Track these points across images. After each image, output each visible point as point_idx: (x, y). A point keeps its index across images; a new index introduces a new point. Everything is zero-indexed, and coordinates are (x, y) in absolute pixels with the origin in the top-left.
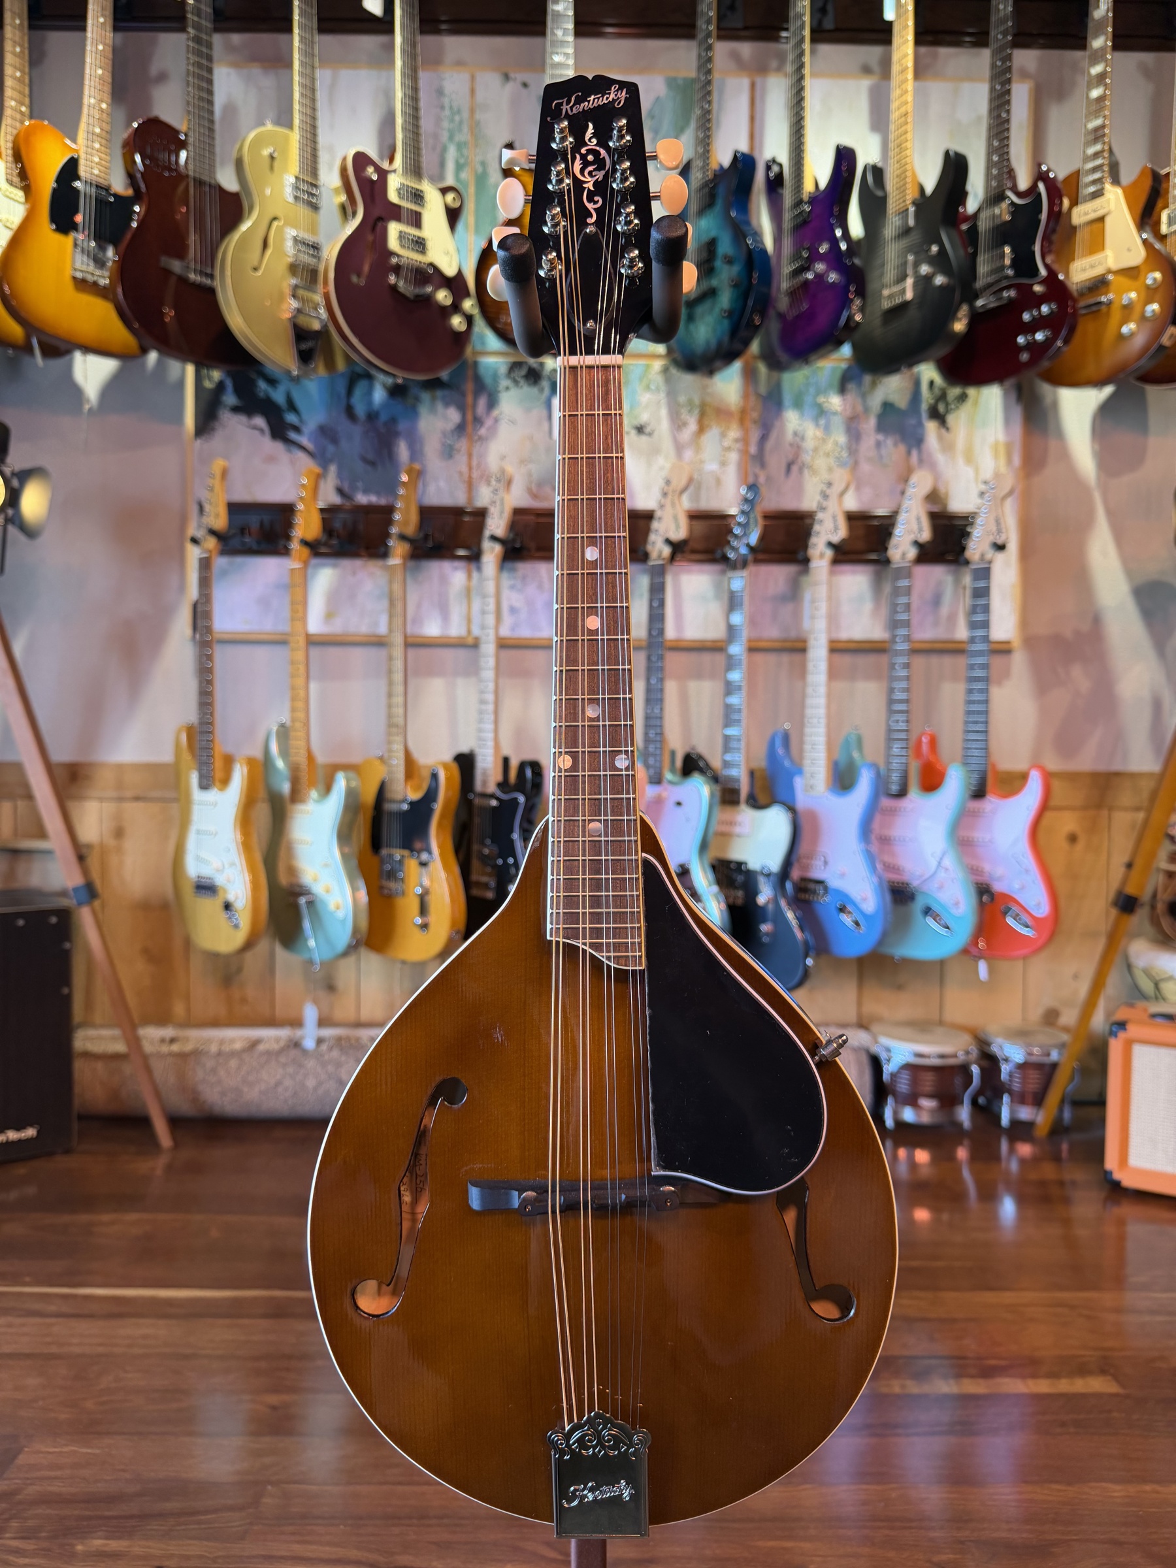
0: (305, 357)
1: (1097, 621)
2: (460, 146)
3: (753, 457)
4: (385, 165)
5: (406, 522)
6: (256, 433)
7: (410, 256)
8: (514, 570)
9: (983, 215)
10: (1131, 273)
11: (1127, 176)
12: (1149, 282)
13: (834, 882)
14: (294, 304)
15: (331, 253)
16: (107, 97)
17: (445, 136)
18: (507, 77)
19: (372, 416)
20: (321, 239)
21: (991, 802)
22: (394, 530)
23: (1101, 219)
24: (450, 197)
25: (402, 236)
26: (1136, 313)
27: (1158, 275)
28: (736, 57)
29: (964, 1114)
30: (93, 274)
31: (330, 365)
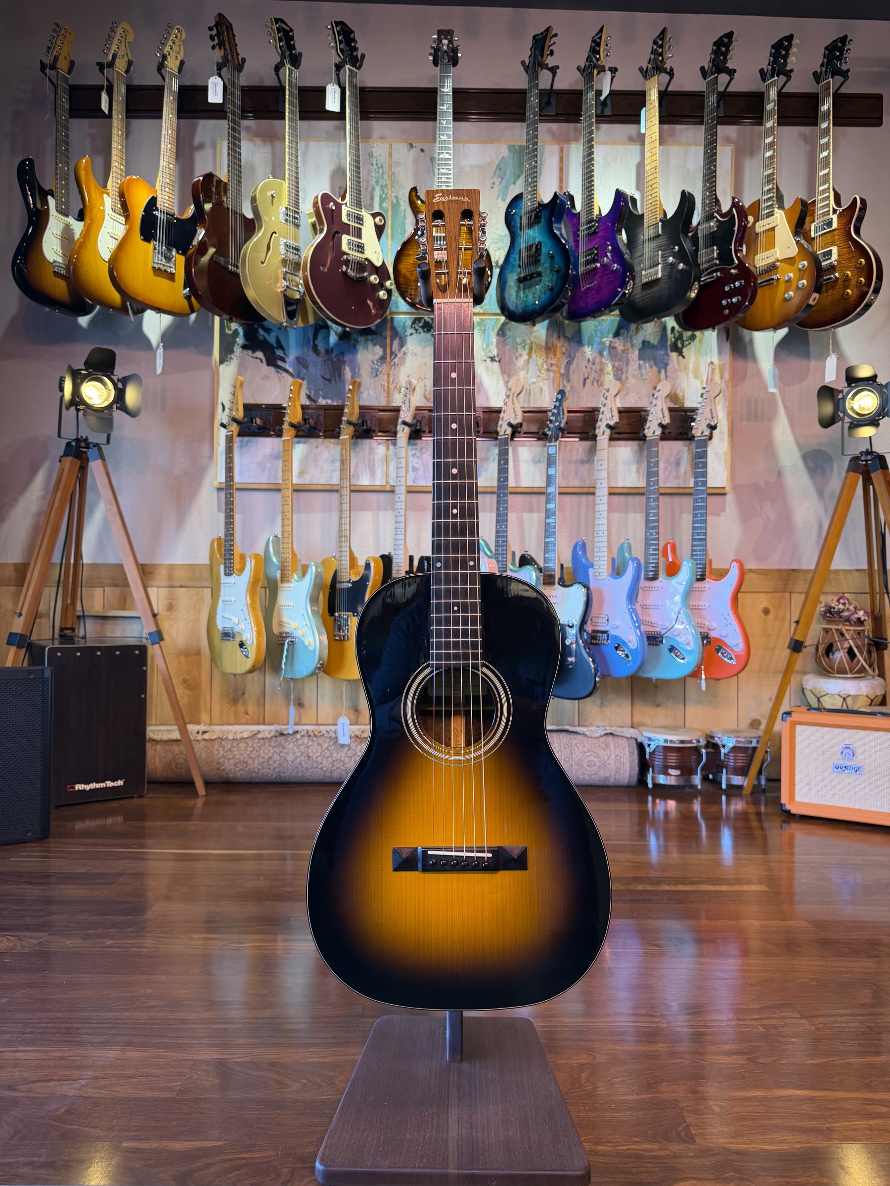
0: (291, 315)
1: (780, 474)
2: (382, 188)
3: (562, 375)
4: (339, 201)
5: (352, 414)
6: (259, 360)
7: (354, 255)
8: (416, 444)
9: (700, 227)
10: (790, 261)
11: (788, 204)
12: (800, 267)
13: (612, 632)
14: (285, 283)
15: (307, 253)
16: (173, 161)
17: (373, 182)
18: (411, 146)
19: (329, 352)
20: (300, 245)
21: (708, 584)
22: (344, 418)
23: (773, 229)
24: (378, 219)
25: (349, 243)
26: (794, 286)
27: (805, 263)
28: (550, 131)
29: (697, 780)
30: (164, 265)
31: (305, 319)
